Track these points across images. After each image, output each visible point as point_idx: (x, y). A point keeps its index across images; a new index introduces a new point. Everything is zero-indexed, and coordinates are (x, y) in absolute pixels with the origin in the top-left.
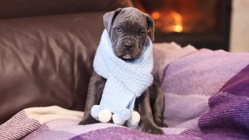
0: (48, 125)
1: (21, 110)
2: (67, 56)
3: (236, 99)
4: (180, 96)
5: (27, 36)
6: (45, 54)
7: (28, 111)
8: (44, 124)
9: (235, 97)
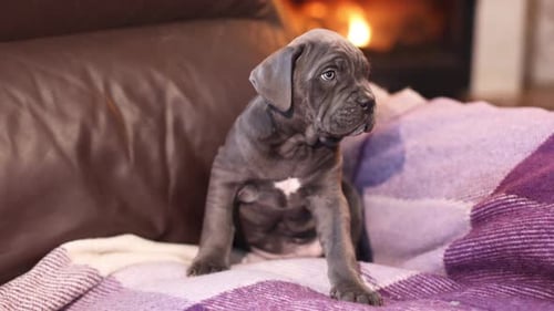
0: (119, 277)
1: (58, 246)
2: (151, 121)
3: (536, 209)
4: (401, 202)
5: (62, 80)
6: (102, 118)
7: (71, 247)
8: (110, 276)
9: (533, 205)
